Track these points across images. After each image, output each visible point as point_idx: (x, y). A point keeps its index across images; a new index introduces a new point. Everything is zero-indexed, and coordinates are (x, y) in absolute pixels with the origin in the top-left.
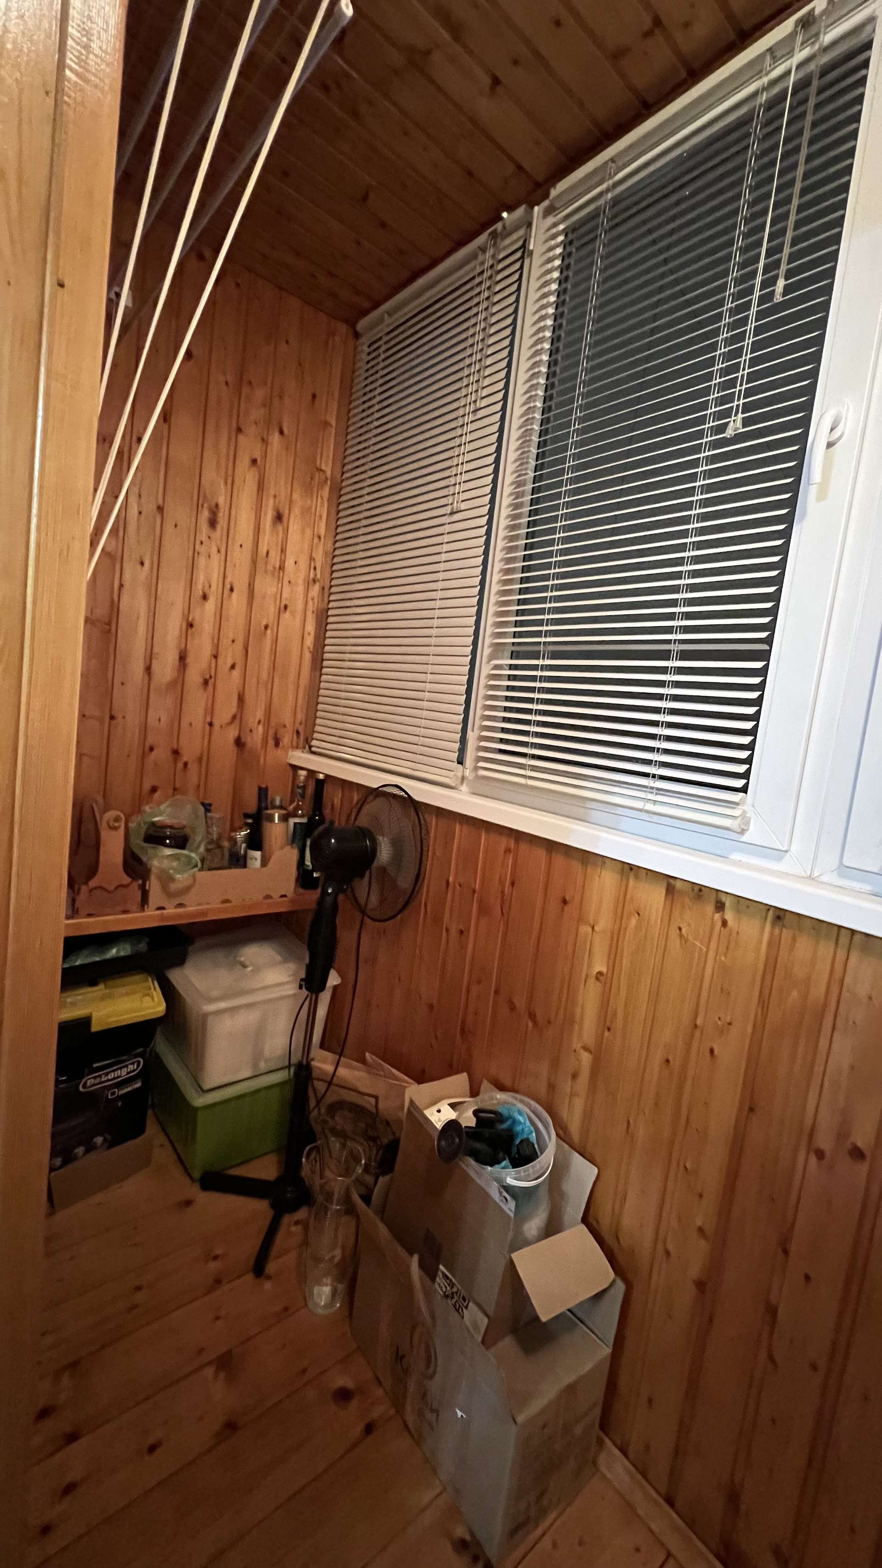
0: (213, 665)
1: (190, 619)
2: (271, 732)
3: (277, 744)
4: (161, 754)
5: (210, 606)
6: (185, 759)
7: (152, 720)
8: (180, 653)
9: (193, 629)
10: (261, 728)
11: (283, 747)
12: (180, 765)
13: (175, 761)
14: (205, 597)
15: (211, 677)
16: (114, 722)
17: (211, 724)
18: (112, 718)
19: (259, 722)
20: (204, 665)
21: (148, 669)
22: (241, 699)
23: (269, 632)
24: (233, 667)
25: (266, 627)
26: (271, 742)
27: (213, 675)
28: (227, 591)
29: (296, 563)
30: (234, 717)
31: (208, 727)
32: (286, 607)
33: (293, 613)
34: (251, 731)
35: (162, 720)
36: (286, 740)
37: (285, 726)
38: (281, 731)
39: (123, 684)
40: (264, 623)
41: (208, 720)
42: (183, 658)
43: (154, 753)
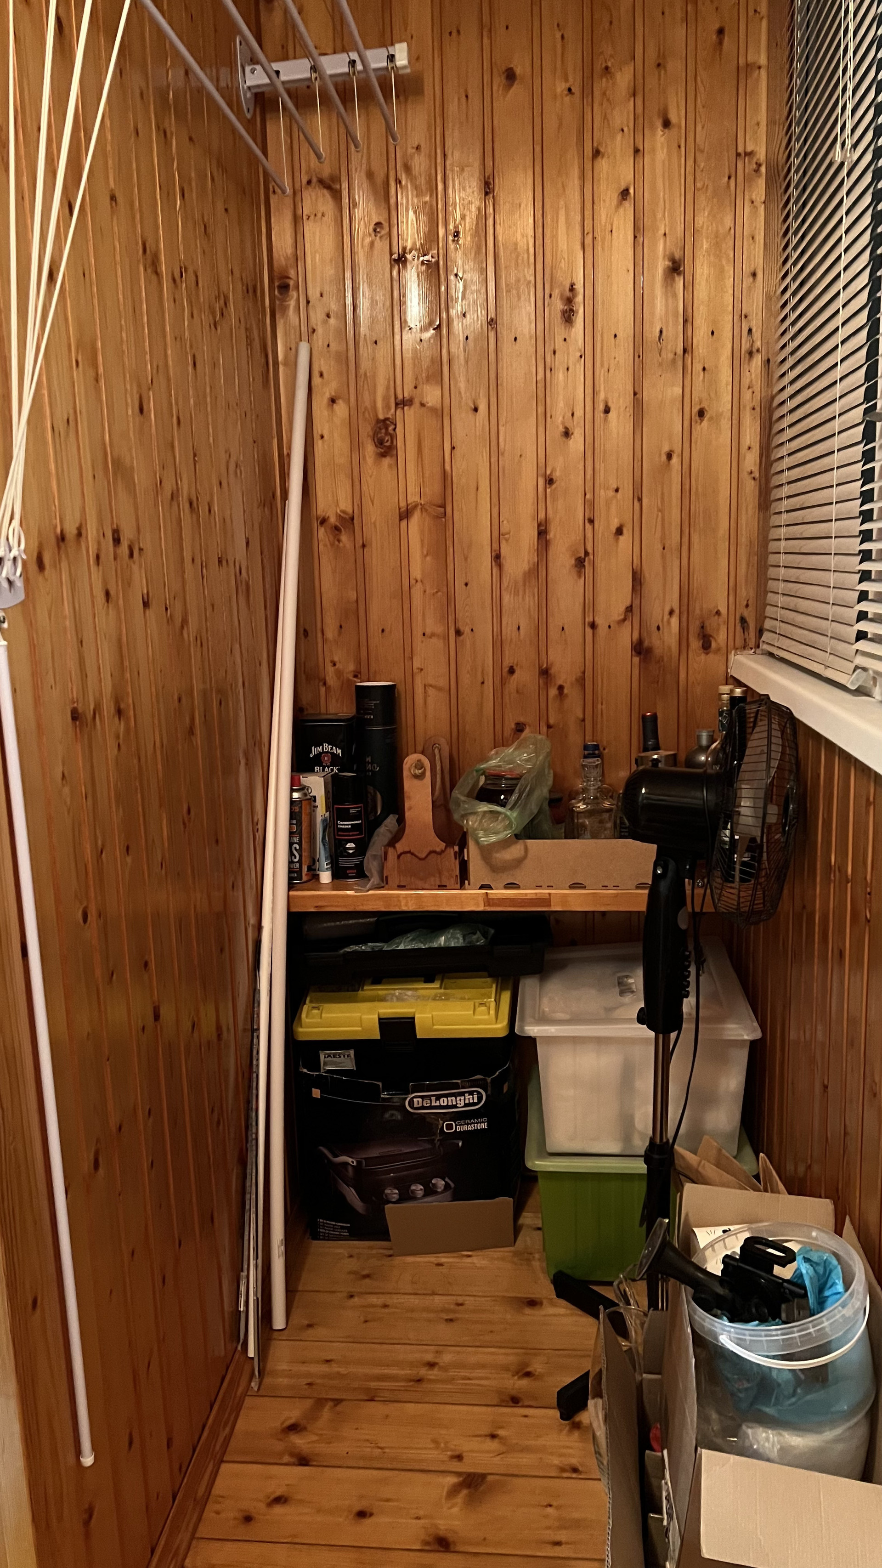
0: (589, 534)
1: (548, 472)
2: (694, 628)
3: (706, 646)
4: (526, 677)
5: (576, 443)
6: (560, 682)
7: (509, 631)
8: (539, 525)
9: (554, 486)
10: (675, 621)
11: (718, 649)
12: (553, 692)
13: (547, 686)
14: (567, 434)
15: (587, 553)
16: (461, 638)
17: (593, 626)
18: (458, 633)
19: (671, 613)
20: (576, 536)
21: (497, 558)
22: (637, 580)
23: (675, 460)
24: (619, 531)
25: (669, 456)
26: (695, 644)
27: (590, 550)
28: (599, 414)
29: (713, 333)
30: (629, 609)
31: (589, 631)
32: (701, 413)
33: (716, 420)
34: (658, 628)
35: (521, 628)
36: (720, 638)
37: (718, 613)
38: (712, 623)
39: (466, 584)
40: (666, 449)
41: (589, 619)
42: (542, 532)
43: (515, 676)
